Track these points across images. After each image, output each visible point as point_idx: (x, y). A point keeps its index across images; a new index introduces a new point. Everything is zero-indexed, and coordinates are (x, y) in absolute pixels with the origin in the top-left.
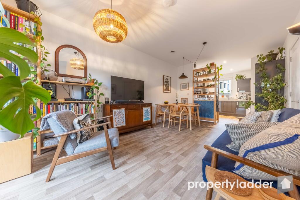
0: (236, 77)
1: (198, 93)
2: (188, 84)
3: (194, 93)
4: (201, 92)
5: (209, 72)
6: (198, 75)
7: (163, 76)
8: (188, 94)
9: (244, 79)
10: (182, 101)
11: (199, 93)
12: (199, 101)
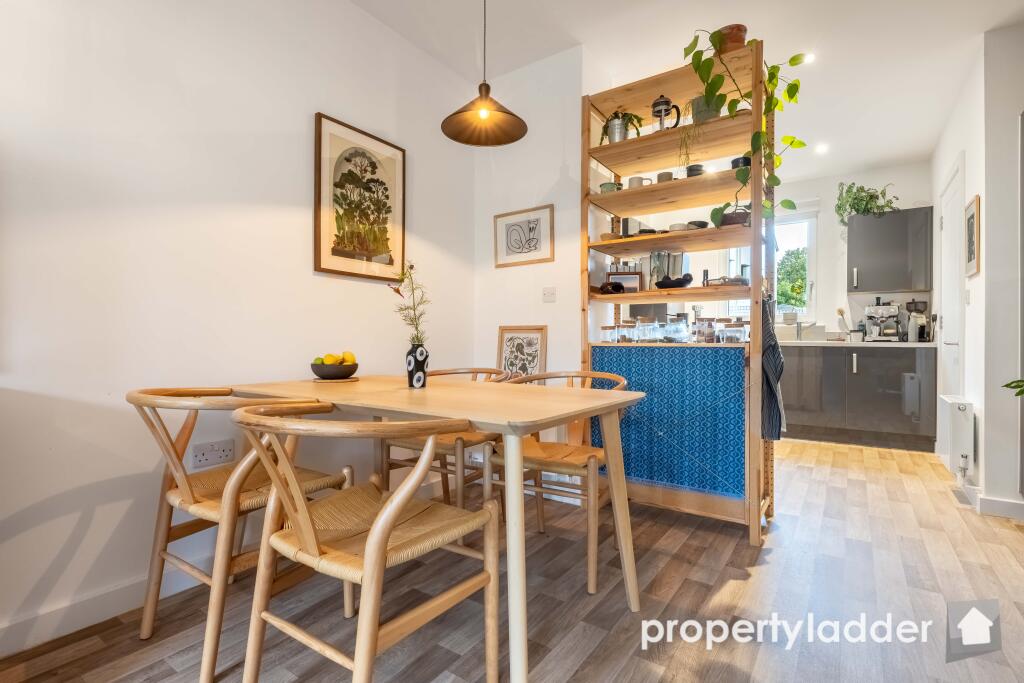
0: (836, 201)
1: (618, 288)
2: (545, 215)
3: (593, 290)
4: (640, 274)
5: (709, 104)
6: (617, 138)
7: (319, 117)
8: (549, 296)
9: (887, 209)
10: (506, 353)
11: (626, 285)
12: (629, 349)
